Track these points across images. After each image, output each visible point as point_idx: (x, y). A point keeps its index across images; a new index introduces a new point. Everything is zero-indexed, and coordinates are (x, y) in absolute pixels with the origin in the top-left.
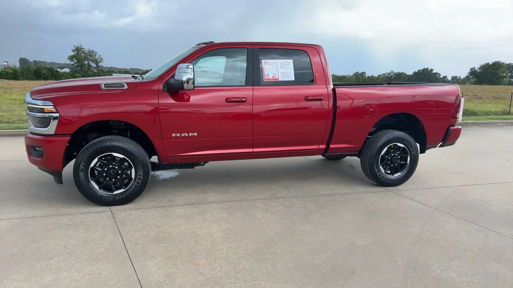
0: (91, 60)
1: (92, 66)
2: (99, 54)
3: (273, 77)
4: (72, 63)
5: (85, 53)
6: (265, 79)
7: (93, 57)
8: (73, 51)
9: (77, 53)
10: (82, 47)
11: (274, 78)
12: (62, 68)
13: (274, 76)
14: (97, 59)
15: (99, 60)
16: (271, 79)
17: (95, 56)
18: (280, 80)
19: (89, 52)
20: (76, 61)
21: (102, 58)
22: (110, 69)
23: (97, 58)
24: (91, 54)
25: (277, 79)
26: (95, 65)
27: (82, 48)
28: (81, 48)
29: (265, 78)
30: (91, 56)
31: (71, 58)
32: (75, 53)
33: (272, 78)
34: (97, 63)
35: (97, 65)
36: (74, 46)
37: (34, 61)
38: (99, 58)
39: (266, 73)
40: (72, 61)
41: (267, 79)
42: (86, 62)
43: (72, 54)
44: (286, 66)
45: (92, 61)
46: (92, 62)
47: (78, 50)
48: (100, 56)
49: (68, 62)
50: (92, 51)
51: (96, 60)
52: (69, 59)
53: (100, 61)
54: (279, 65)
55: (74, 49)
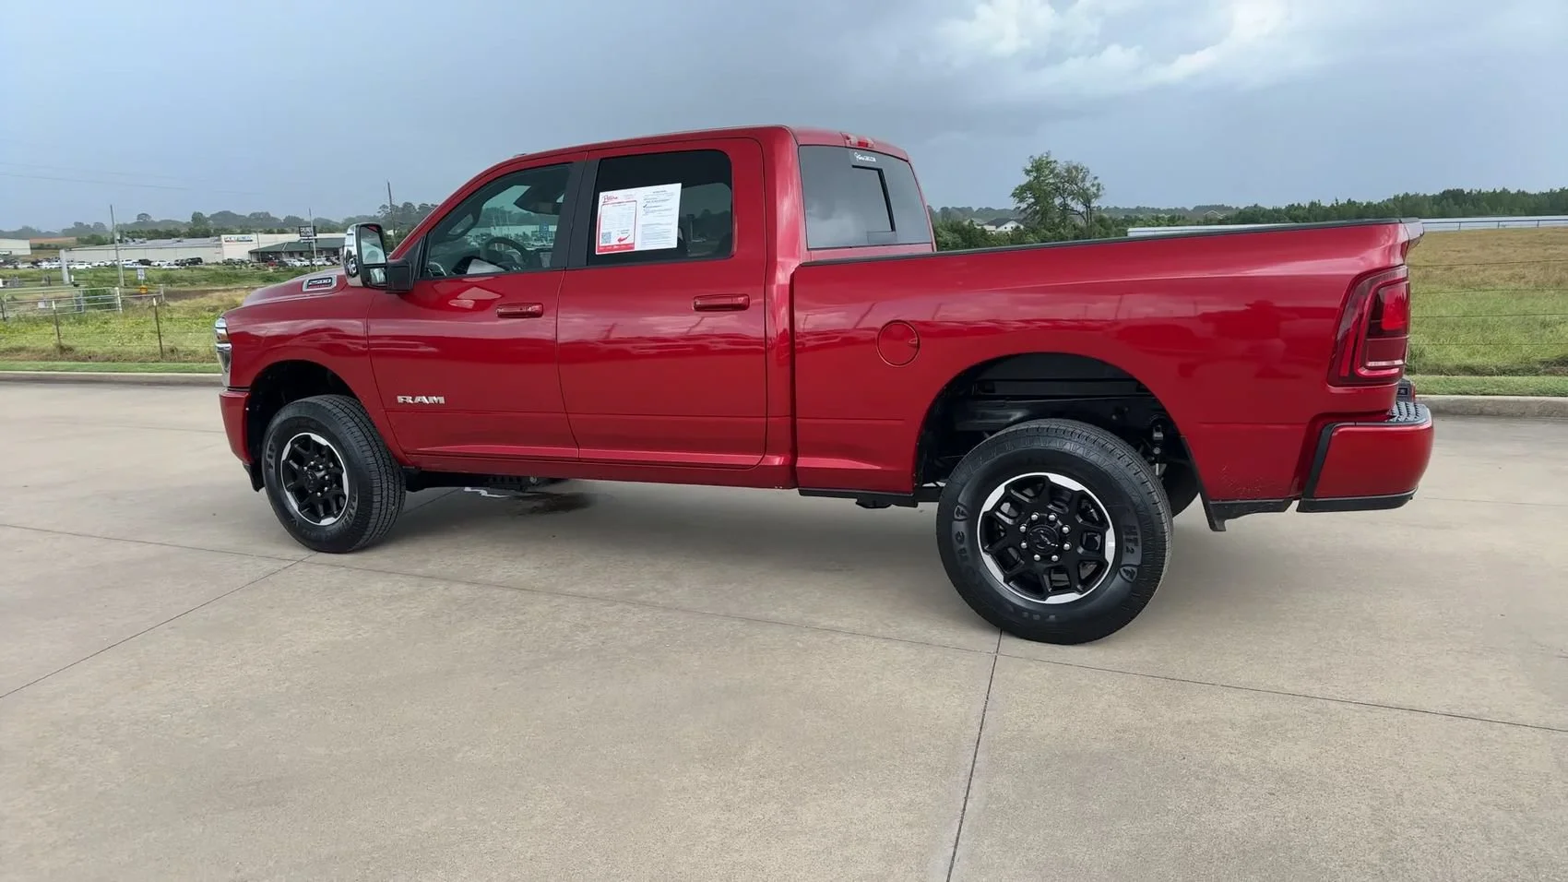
0: (1071, 193)
1: (1072, 210)
2: (1093, 172)
3: (620, 240)
4: (1024, 206)
5: (1057, 176)
6: (599, 246)
7: (1076, 184)
8: (1028, 172)
9: (1035, 178)
10: (1051, 159)
11: (622, 243)
12: (998, 223)
13: (623, 236)
14: (1088, 189)
15: (1094, 189)
16: (615, 247)
17: (1083, 180)
18: (637, 248)
19: (1068, 170)
20: (1033, 200)
21: (1099, 185)
22: (1130, 215)
23: (1088, 184)
24: (1073, 175)
25: (631, 246)
26: (1081, 208)
27: (1051, 162)
28: (1048, 163)
29: (601, 245)
30: (1072, 181)
31: (1020, 193)
32: (1032, 178)
33: (618, 243)
34: (1087, 203)
35: (1088, 207)
36: (1031, 157)
37: (942, 209)
38: (1093, 185)
39: (605, 231)
40: (1021, 200)
41: (605, 248)
42: (1058, 201)
43: (1025, 180)
44: (658, 204)
45: (1074, 195)
46: (1073, 199)
47: (1039, 167)
48: (1096, 178)
49: (1012, 204)
50: (1076, 168)
51: (1085, 191)
52: (1014, 195)
53: (1096, 196)
54: (641, 203)
55: (1029, 168)
